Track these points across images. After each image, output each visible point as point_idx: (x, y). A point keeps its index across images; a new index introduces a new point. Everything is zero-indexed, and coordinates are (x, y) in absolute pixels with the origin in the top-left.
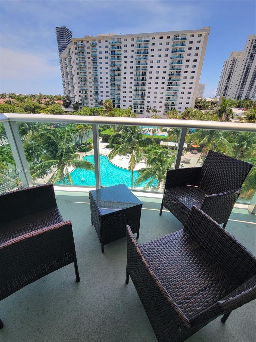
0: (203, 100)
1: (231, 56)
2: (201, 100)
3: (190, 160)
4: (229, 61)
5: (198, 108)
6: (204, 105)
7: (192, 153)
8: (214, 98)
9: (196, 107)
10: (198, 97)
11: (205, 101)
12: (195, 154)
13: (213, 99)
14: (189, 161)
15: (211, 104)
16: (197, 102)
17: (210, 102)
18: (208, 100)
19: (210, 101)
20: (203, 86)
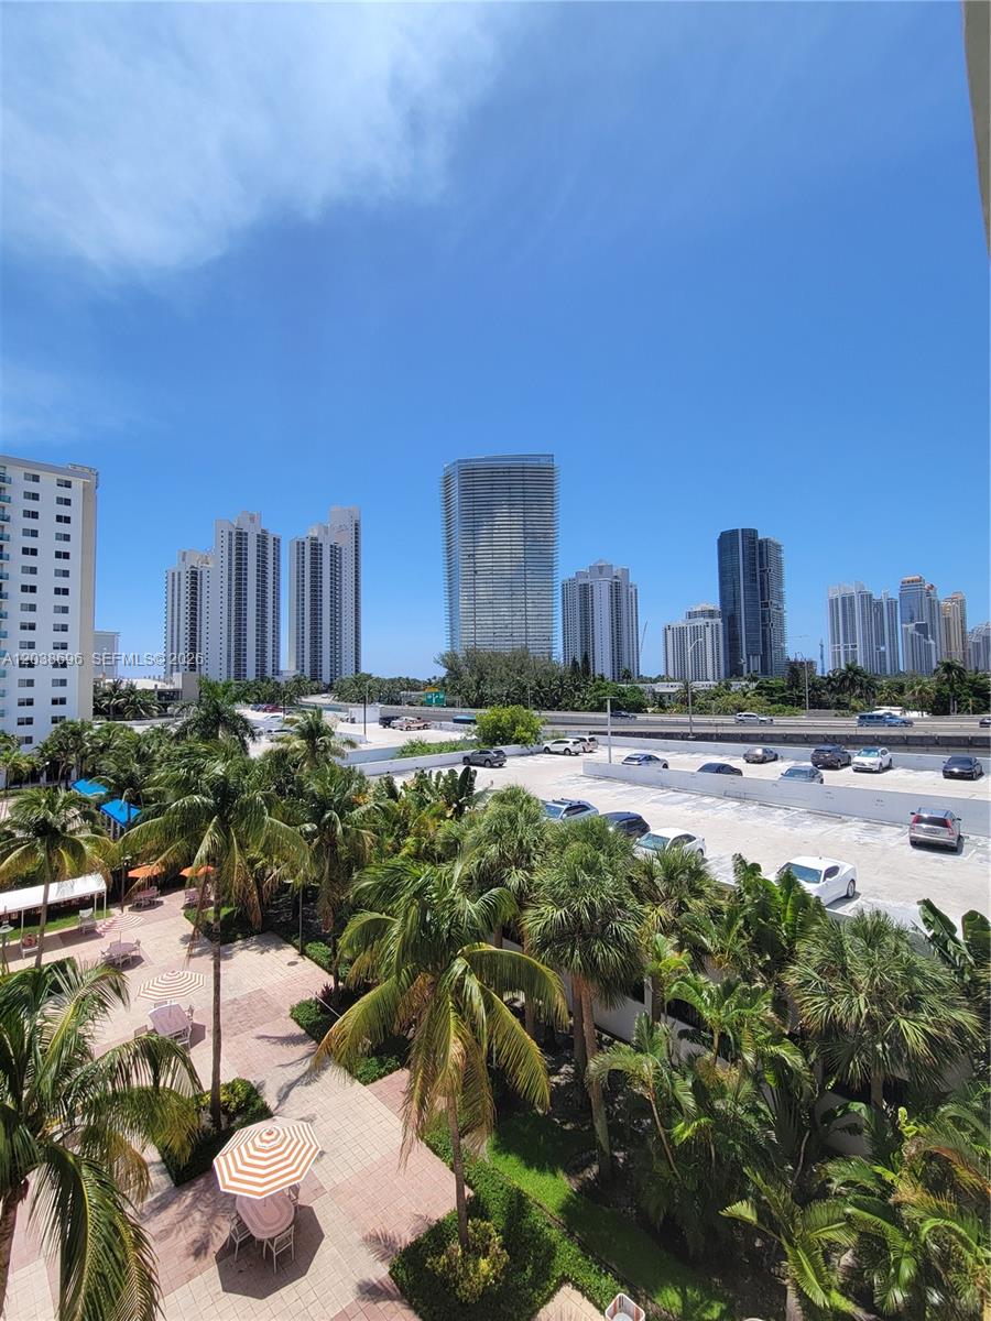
0: (123, 687)
1: (183, 560)
2: (115, 687)
3: (138, 943)
4: (179, 573)
5: (111, 717)
6: (133, 703)
7: (139, 907)
8: (162, 677)
9: (97, 711)
10: (101, 676)
11: (132, 690)
12: (152, 905)
13: (159, 680)
14: (134, 954)
15: (159, 699)
16: (101, 693)
17: (153, 691)
18: (143, 684)
19: (153, 688)
20: (108, 641)
